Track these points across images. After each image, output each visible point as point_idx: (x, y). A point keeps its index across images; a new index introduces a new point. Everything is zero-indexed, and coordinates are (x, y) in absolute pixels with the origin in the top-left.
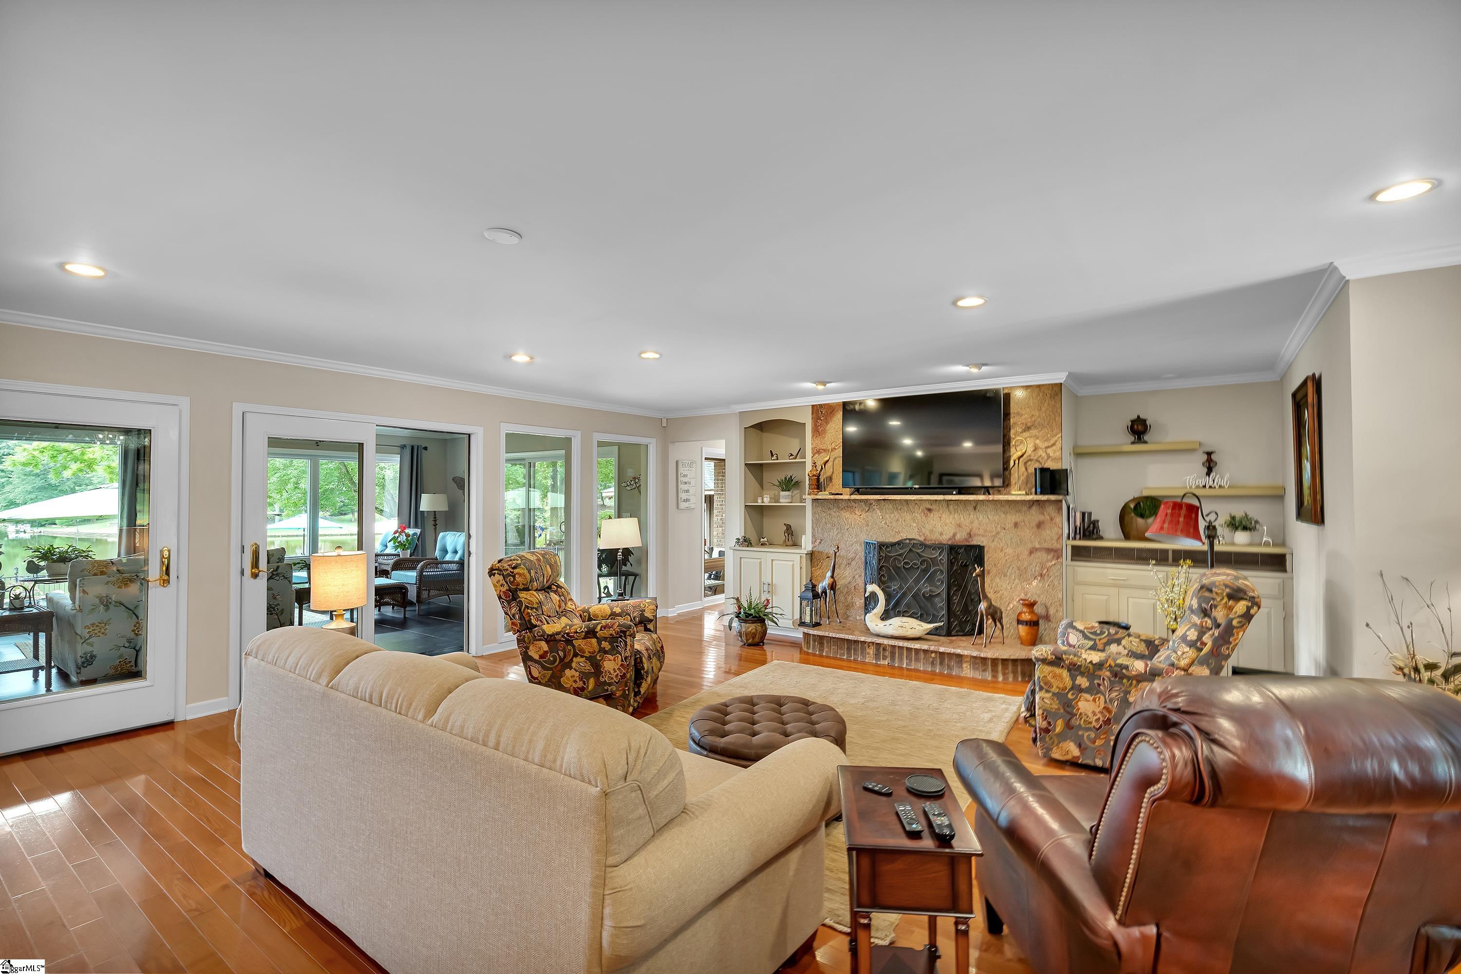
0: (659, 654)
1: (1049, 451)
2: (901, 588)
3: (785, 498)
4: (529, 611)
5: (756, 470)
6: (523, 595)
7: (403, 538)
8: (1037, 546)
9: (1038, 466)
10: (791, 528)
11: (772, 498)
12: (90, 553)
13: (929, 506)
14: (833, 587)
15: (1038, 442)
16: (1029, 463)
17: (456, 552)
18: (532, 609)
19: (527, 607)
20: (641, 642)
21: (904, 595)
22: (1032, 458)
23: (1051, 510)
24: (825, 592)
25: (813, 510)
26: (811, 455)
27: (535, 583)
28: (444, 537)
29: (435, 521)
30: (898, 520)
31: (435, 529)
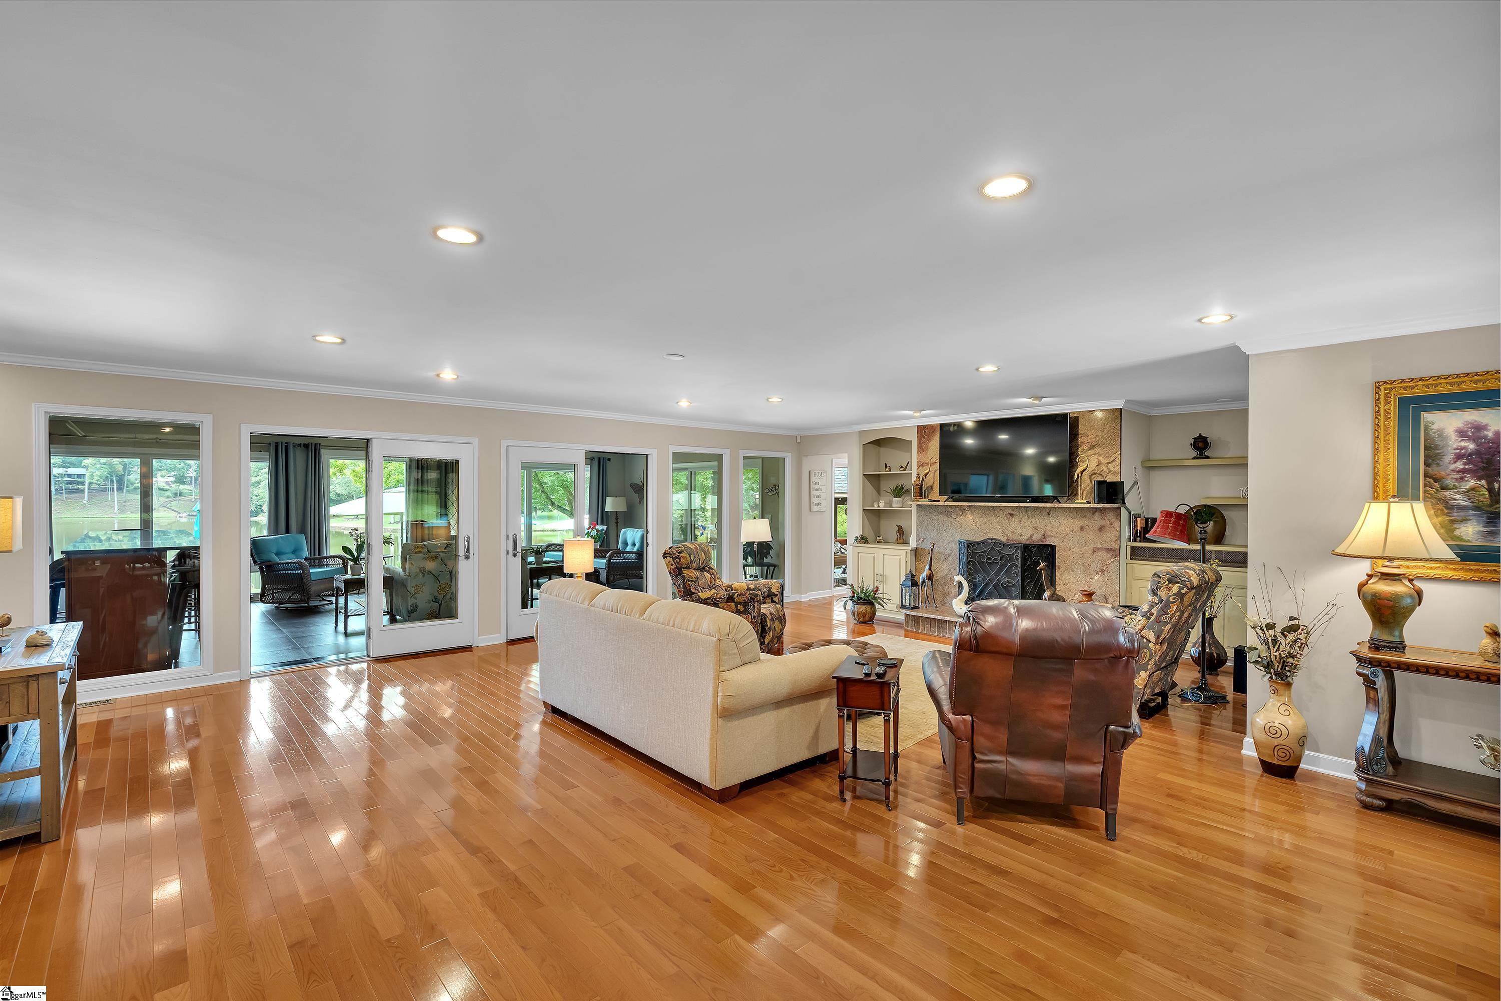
0: (782, 620)
1: (1110, 466)
2: (984, 579)
3: (896, 503)
4: (690, 583)
5: (874, 480)
6: (685, 572)
7: (594, 533)
8: (1099, 546)
9: (1100, 479)
10: (902, 528)
11: (887, 503)
12: (391, 540)
13: (1011, 512)
14: (930, 577)
15: (1101, 458)
16: (1093, 476)
17: (634, 545)
18: (692, 581)
19: (689, 580)
20: (767, 609)
21: (987, 585)
22: (1096, 472)
23: (1110, 516)
24: (924, 582)
25: (917, 513)
26: (917, 467)
27: (694, 564)
28: (625, 533)
29: (617, 519)
30: (986, 523)
31: (617, 526)
